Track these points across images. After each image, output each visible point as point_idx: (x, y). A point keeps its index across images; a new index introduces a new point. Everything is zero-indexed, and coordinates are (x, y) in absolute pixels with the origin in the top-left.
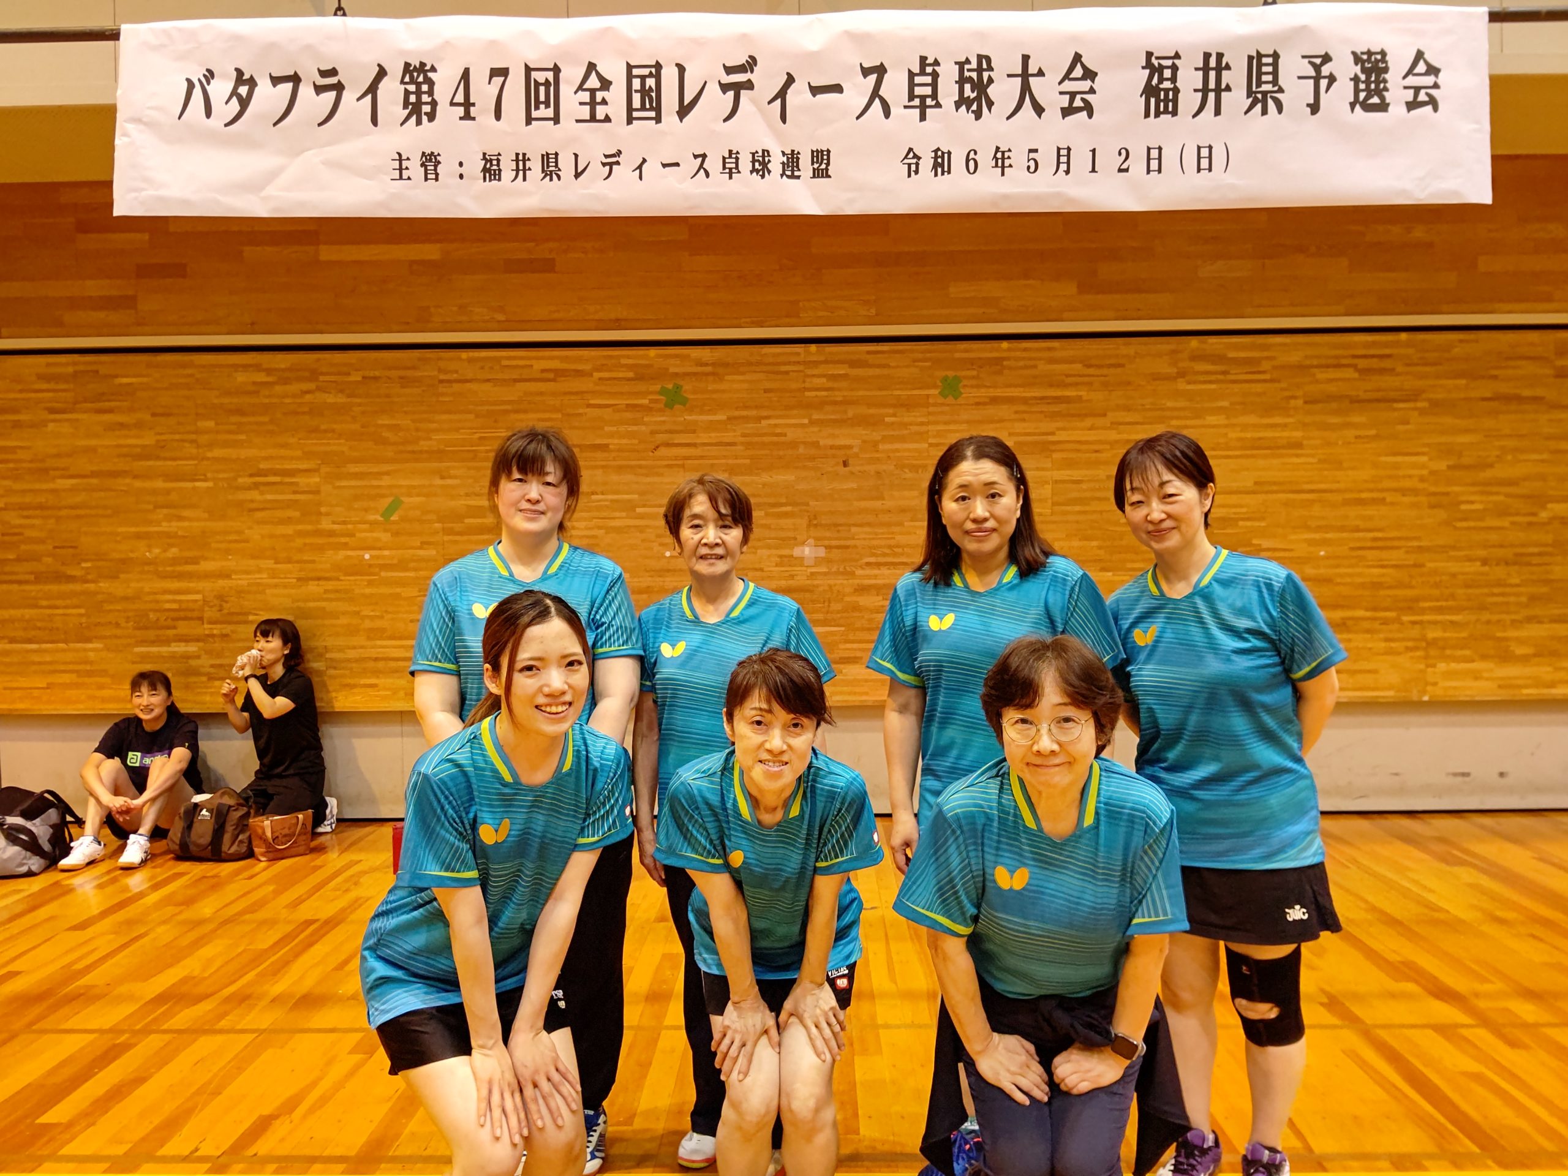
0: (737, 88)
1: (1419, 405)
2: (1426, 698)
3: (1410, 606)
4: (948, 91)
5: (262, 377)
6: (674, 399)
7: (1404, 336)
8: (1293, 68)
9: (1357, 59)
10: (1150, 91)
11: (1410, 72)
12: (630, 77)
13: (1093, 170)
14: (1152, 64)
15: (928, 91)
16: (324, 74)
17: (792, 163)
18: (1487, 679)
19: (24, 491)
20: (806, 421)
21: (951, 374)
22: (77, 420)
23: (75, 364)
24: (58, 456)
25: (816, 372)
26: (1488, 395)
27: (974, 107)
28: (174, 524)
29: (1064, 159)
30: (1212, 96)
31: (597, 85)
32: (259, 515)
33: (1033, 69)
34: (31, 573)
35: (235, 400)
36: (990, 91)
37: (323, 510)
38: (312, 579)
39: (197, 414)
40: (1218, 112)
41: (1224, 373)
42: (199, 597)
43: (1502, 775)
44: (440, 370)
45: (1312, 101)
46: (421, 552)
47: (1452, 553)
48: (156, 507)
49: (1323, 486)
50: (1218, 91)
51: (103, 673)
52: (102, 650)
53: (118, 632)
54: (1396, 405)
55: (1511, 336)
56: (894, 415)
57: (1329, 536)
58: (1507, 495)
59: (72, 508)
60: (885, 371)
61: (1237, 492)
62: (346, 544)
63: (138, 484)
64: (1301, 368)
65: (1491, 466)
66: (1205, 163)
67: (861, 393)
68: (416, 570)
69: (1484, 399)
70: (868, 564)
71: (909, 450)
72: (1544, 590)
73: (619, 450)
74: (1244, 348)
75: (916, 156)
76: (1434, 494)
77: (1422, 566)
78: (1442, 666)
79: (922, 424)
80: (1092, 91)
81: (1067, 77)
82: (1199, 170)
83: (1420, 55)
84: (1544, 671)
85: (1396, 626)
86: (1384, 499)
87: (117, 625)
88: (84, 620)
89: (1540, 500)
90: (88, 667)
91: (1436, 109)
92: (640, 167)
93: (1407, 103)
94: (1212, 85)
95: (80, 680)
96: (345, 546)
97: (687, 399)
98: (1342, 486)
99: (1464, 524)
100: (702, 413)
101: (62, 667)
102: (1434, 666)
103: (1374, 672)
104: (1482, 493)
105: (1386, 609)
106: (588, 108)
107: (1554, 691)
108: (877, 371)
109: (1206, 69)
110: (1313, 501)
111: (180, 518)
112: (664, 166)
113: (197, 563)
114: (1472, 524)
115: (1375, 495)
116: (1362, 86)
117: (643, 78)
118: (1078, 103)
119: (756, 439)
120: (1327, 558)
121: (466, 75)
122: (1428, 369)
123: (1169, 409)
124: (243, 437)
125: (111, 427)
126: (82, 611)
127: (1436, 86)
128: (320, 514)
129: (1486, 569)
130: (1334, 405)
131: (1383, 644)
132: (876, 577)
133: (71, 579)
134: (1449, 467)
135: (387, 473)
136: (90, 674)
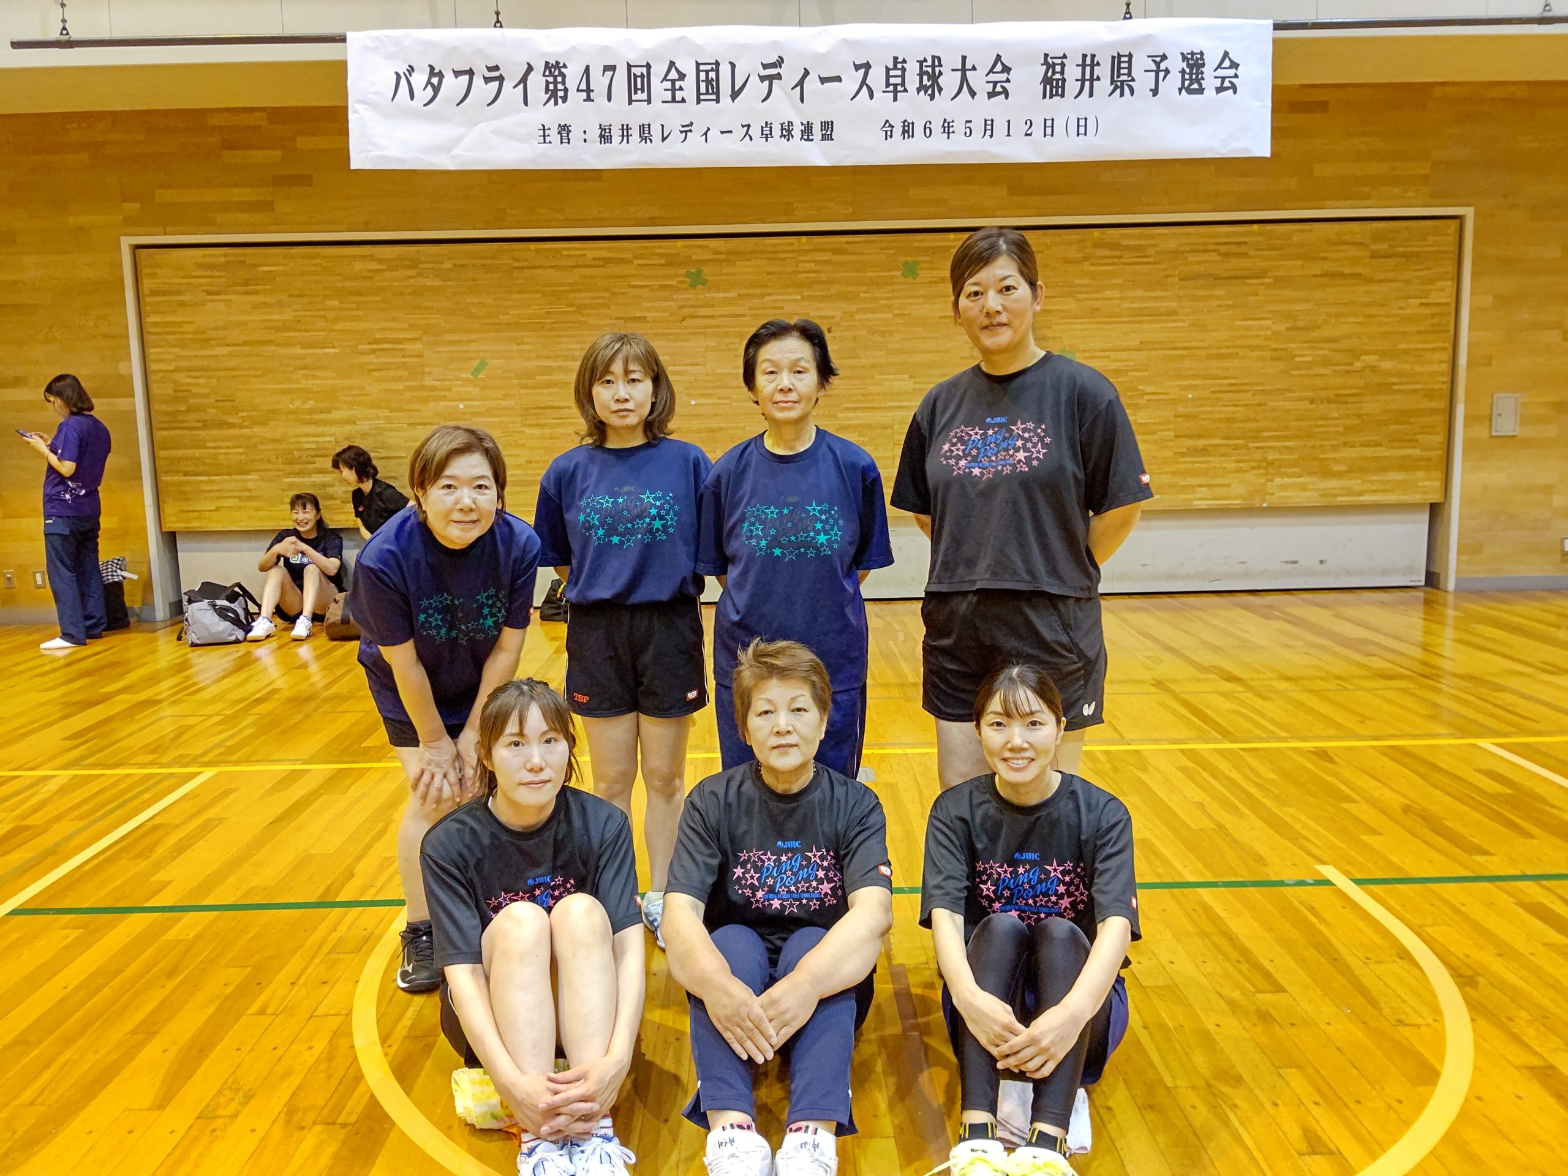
0: (771, 78)
1: (1266, 280)
2: (1265, 505)
3: (1256, 435)
4: (912, 81)
5: (375, 266)
6: (697, 280)
7: (1255, 227)
8: (1141, 65)
9: (1184, 57)
10: (1046, 80)
11: (1219, 66)
12: (698, 71)
13: (1009, 135)
14: (1048, 63)
15: (899, 80)
16: (490, 69)
17: (808, 130)
18: (1311, 490)
19: (191, 357)
20: (799, 297)
21: (910, 259)
22: (230, 300)
23: (225, 256)
24: (216, 329)
25: (806, 258)
26: (1318, 272)
27: (930, 92)
28: (310, 382)
29: (989, 127)
30: (1087, 84)
31: (676, 77)
32: (376, 374)
33: (968, 66)
34: (199, 421)
35: (354, 284)
36: (940, 80)
37: (426, 370)
38: (419, 424)
39: (325, 295)
40: (1091, 95)
41: (1121, 257)
42: (332, 439)
43: (1322, 562)
44: (515, 259)
45: (1153, 87)
46: (503, 403)
47: (1287, 395)
48: (297, 368)
49: (1193, 344)
50: (1092, 80)
51: (258, 498)
52: (258, 480)
53: (270, 466)
54: (1248, 281)
55: (1336, 226)
56: (867, 292)
57: (1196, 382)
58: (1331, 350)
59: (229, 369)
60: (861, 257)
61: (1127, 349)
62: (444, 396)
63: (280, 351)
64: (1177, 252)
65: (1319, 327)
66: (1082, 130)
67: (842, 274)
68: (499, 416)
69: (1315, 276)
70: (847, 409)
71: (877, 319)
72: (1356, 422)
73: (654, 321)
74: (1133, 237)
75: (891, 126)
76: (1275, 350)
77: (1265, 404)
78: (1278, 481)
79: (888, 298)
80: (1008, 81)
81: (991, 71)
82: (1078, 134)
83: (1226, 54)
84: (1355, 483)
85: (1244, 451)
86: (1237, 354)
87: (269, 461)
88: (242, 457)
89: (1355, 353)
90: (248, 494)
91: (1235, 92)
92: (706, 134)
93: (1217, 89)
94: (1088, 76)
95: (243, 504)
96: (444, 398)
97: (706, 281)
98: (1206, 344)
99: (1298, 372)
100: (718, 292)
101: (228, 494)
102: (1272, 481)
103: (1227, 485)
104: (1313, 348)
105: (1237, 438)
106: (670, 93)
107: (1361, 498)
108: (853, 258)
109: (1083, 65)
110: (1183, 357)
111: (314, 377)
112: (722, 133)
113: (330, 412)
114: (1303, 372)
115: (1231, 351)
116: (1187, 77)
117: (707, 72)
118: (999, 89)
119: (760, 312)
120: (1192, 399)
121: (587, 70)
122: (1273, 253)
123: (1076, 286)
124: (361, 313)
125: (256, 306)
126: (241, 450)
127: (1236, 76)
128: (424, 373)
129: (1313, 406)
130: (1201, 282)
131: (1234, 465)
132: (852, 418)
133: (232, 426)
134: (1287, 329)
135: (474, 341)
136: (251, 498)
